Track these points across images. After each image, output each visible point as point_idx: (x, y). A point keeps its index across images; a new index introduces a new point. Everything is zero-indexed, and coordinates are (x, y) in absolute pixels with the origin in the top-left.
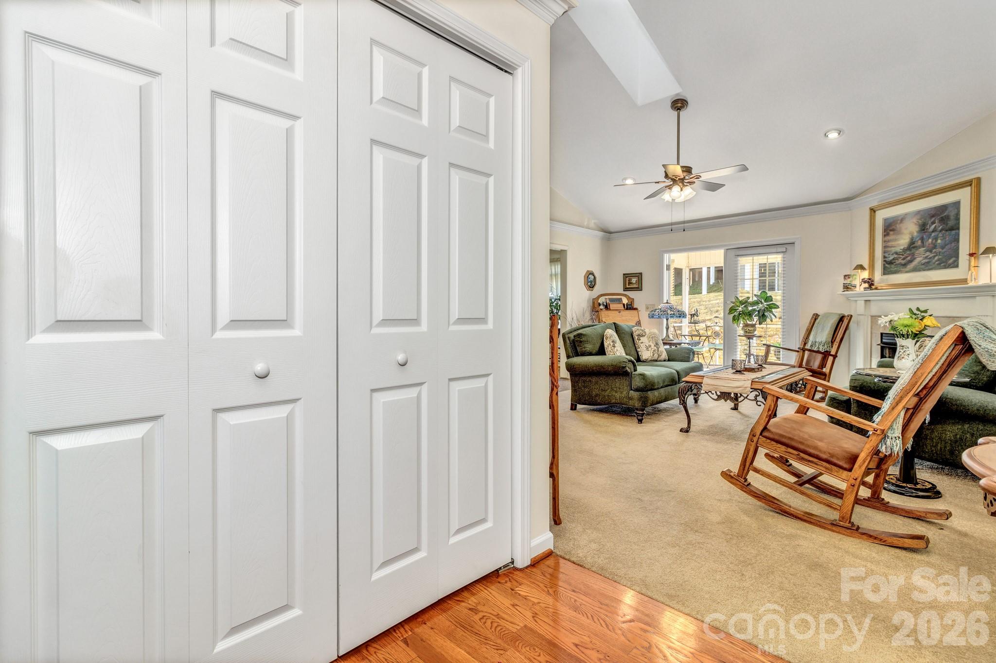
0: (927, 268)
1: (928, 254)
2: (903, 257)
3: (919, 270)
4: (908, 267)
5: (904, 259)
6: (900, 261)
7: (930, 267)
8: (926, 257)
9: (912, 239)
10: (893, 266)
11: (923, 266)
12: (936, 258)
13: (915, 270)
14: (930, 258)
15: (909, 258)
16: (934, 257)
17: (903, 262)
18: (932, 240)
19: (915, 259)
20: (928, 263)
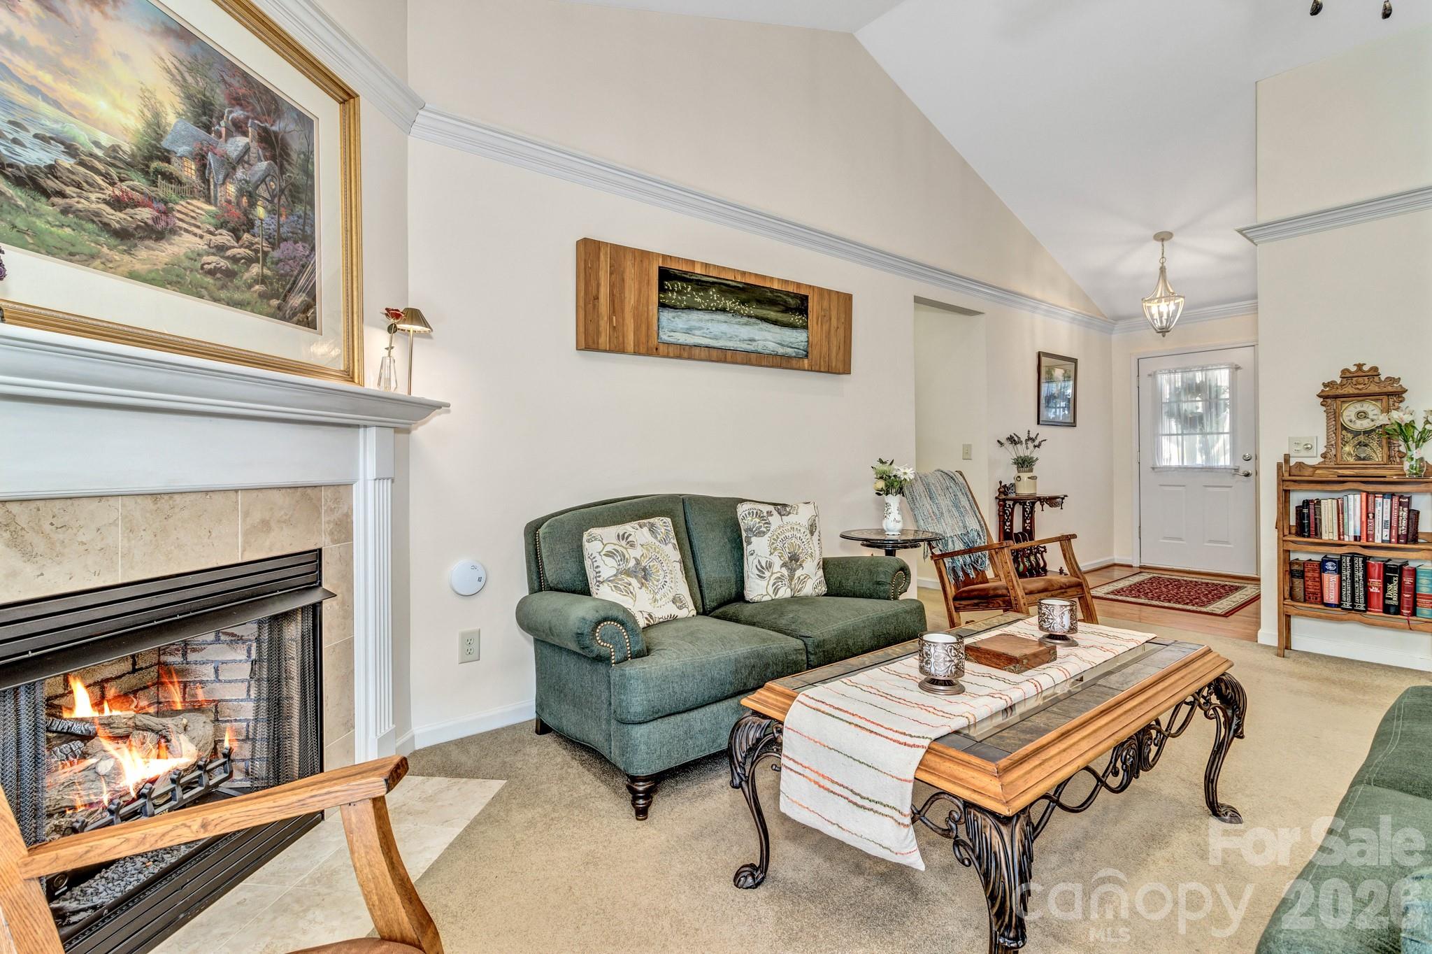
0: (223, 294)
1: (225, 237)
2: (109, 191)
3: (196, 291)
4: (142, 253)
5: (118, 204)
6: (92, 201)
7: (237, 296)
8: (221, 249)
9: (156, 128)
10: (43, 205)
11: (209, 280)
12: (255, 269)
13: (170, 279)
14: (235, 259)
15: (145, 214)
16: (250, 261)
17: (116, 218)
18: (241, 192)
19: (174, 231)
20: (230, 274)
